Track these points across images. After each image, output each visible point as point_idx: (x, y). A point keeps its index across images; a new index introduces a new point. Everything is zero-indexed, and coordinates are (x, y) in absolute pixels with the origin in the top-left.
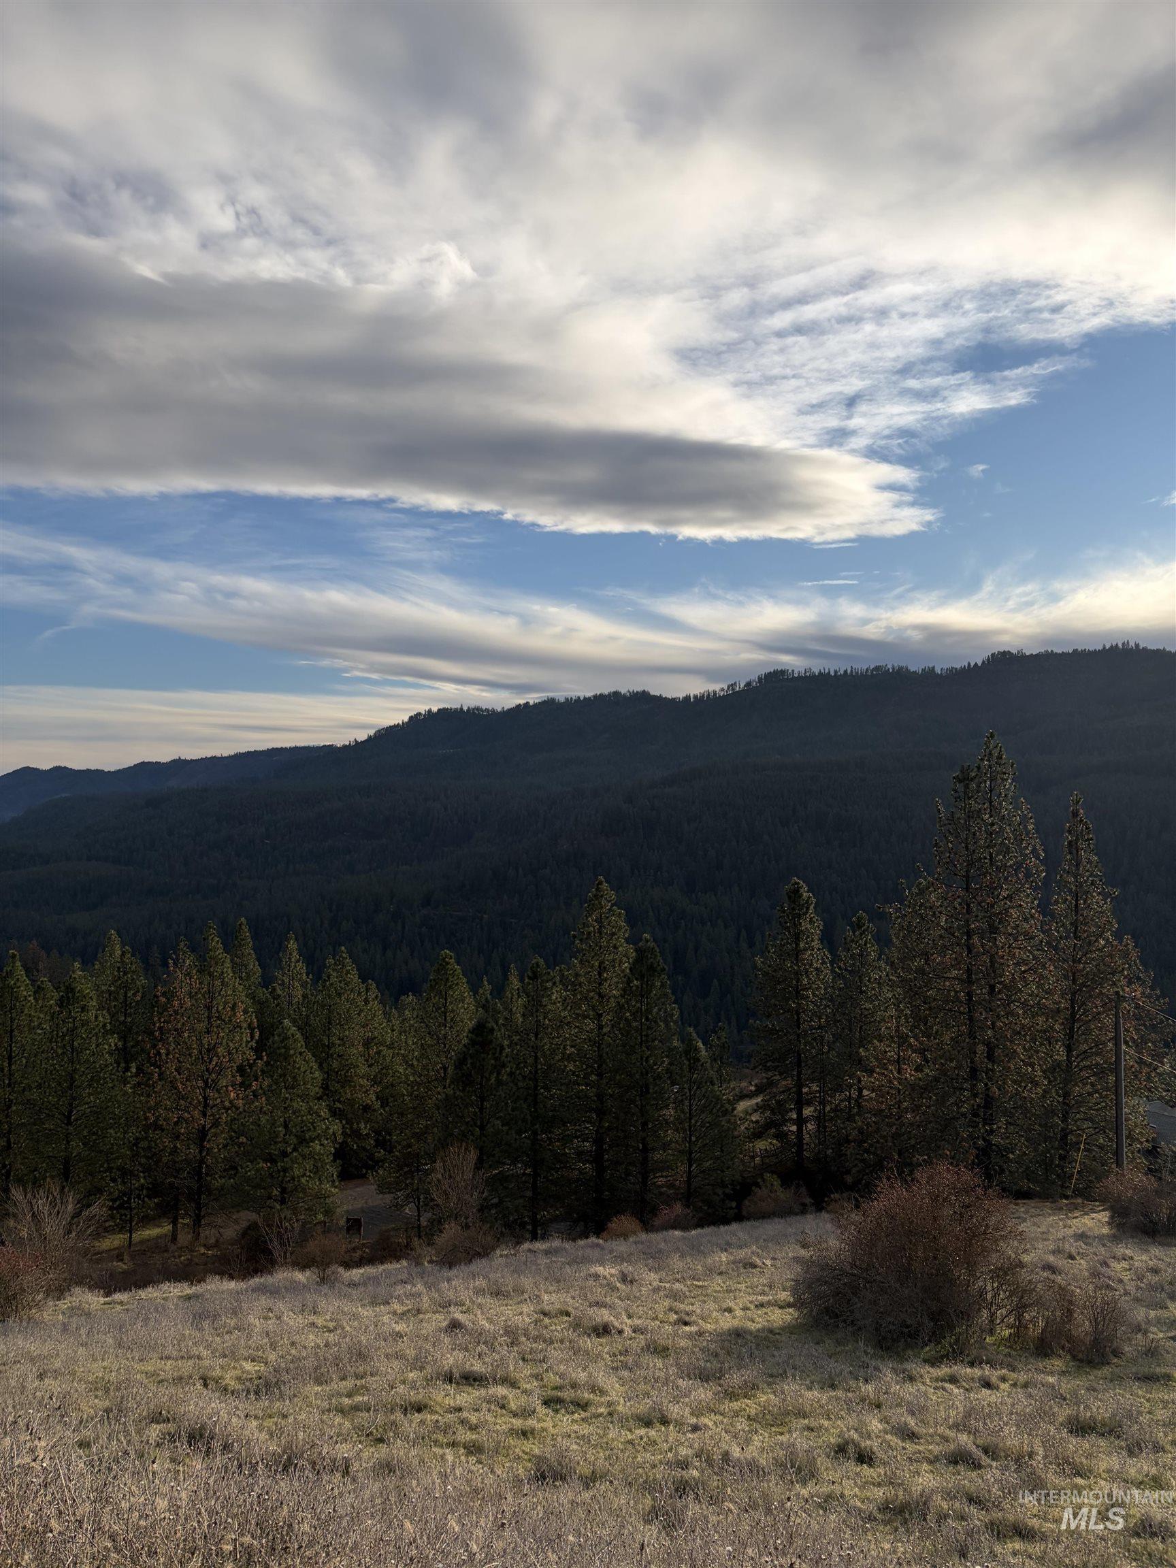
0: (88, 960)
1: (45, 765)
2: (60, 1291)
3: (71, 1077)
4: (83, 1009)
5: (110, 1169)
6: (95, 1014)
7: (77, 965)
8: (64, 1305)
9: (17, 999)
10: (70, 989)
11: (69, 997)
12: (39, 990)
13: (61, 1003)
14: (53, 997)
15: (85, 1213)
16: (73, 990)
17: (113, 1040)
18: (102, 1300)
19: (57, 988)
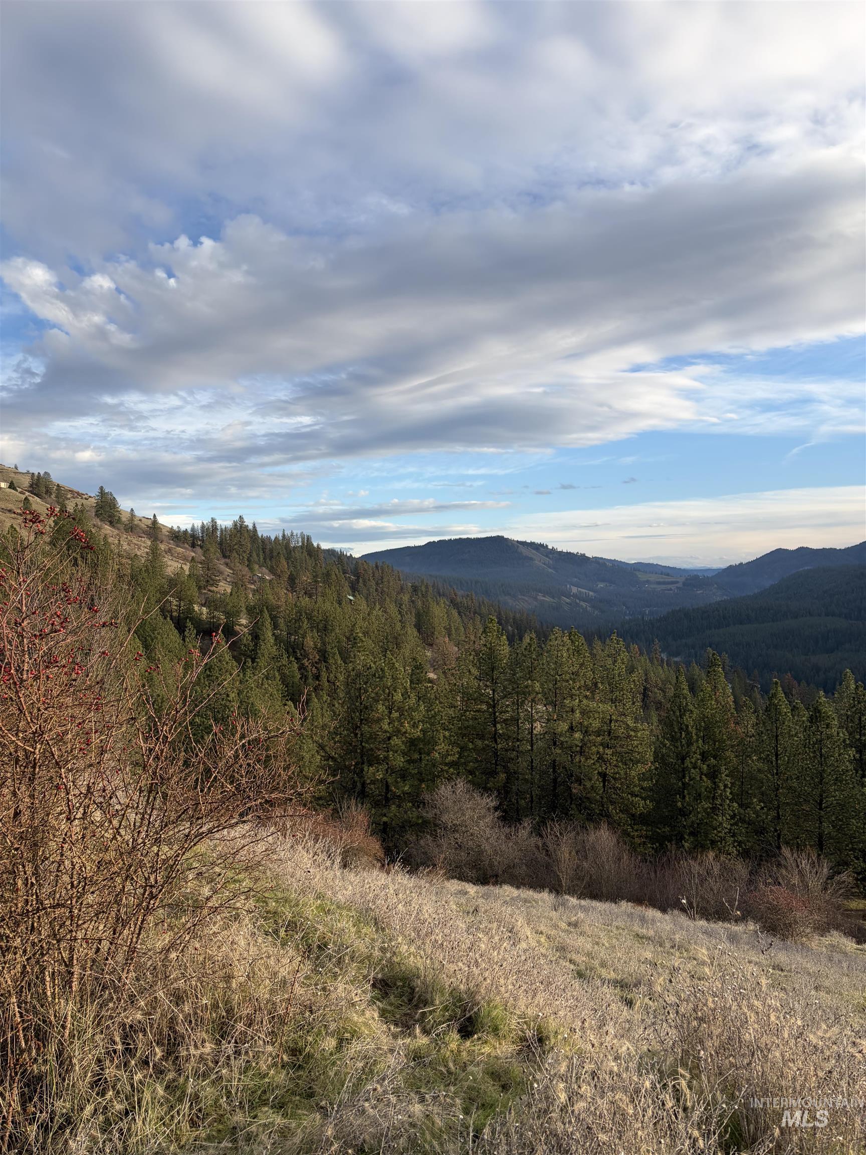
0: (829, 690)
1: (792, 547)
2: (823, 929)
3: (821, 774)
4: (828, 726)
5: (853, 849)
6: (836, 731)
7: (822, 693)
8: (827, 940)
9: (780, 713)
10: (817, 710)
11: (816, 716)
12: (794, 709)
13: (811, 719)
14: (805, 715)
15: (837, 878)
16: (819, 711)
17: (852, 752)
18: (855, 946)
19: (807, 709)
